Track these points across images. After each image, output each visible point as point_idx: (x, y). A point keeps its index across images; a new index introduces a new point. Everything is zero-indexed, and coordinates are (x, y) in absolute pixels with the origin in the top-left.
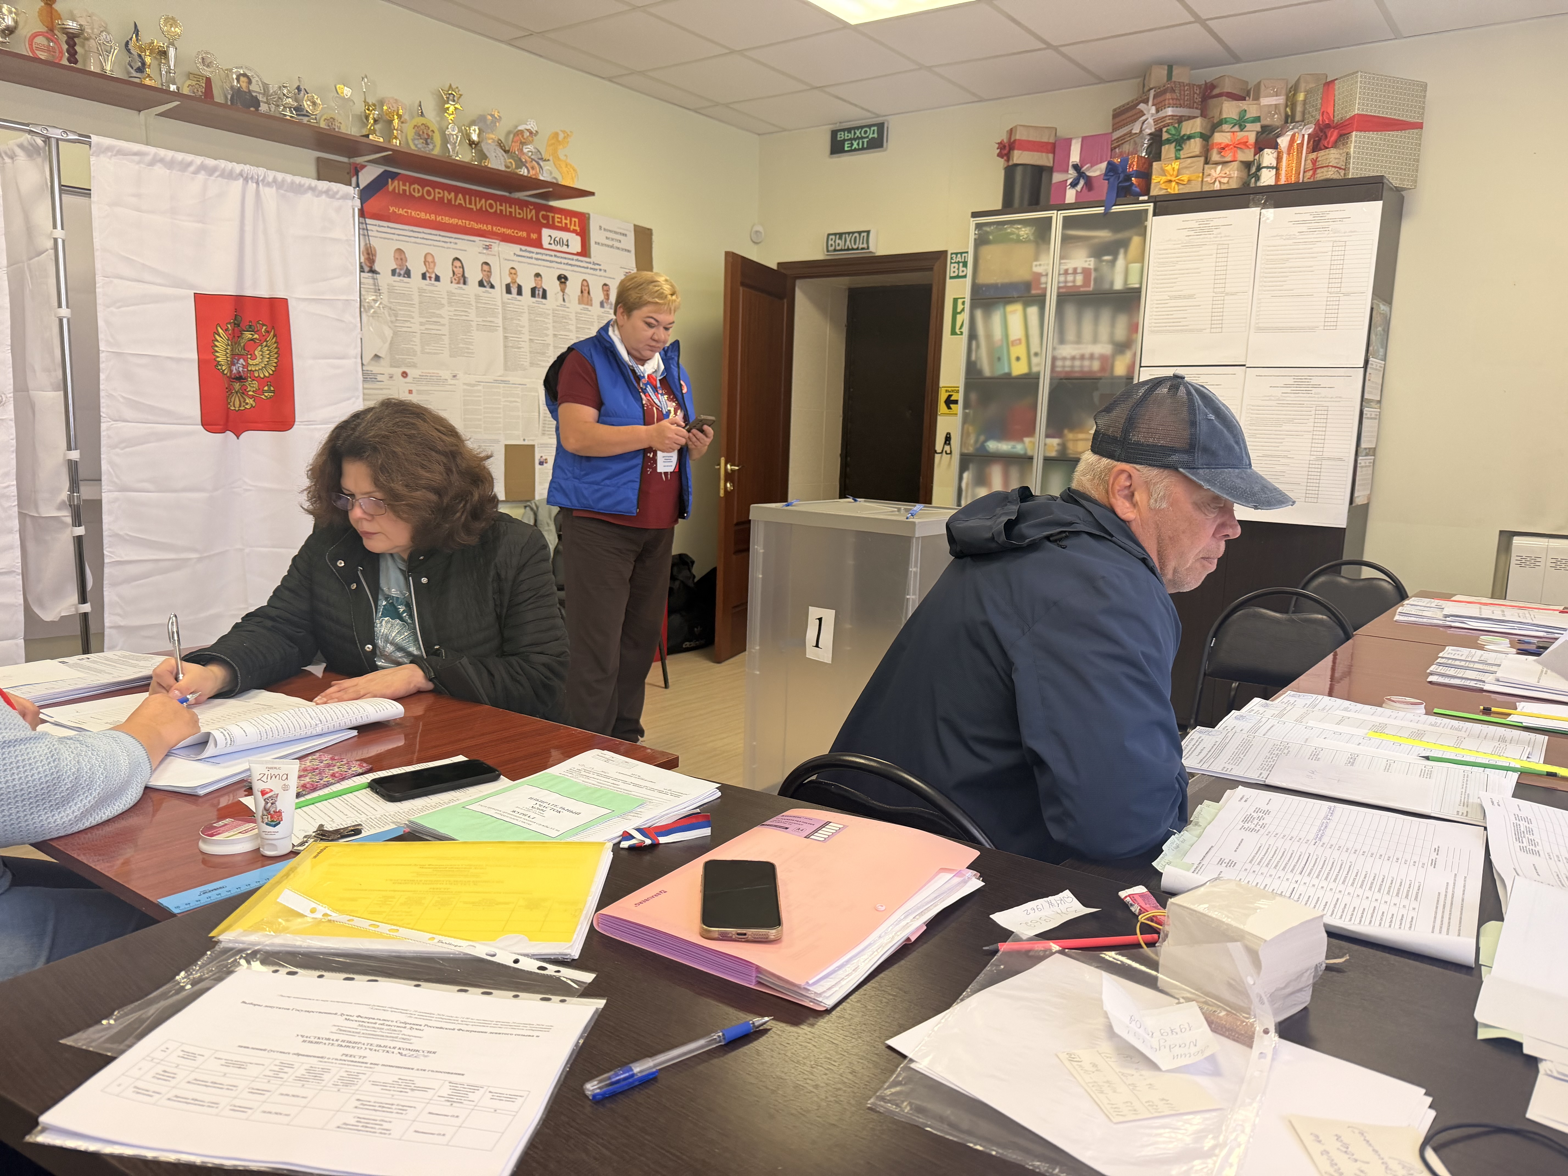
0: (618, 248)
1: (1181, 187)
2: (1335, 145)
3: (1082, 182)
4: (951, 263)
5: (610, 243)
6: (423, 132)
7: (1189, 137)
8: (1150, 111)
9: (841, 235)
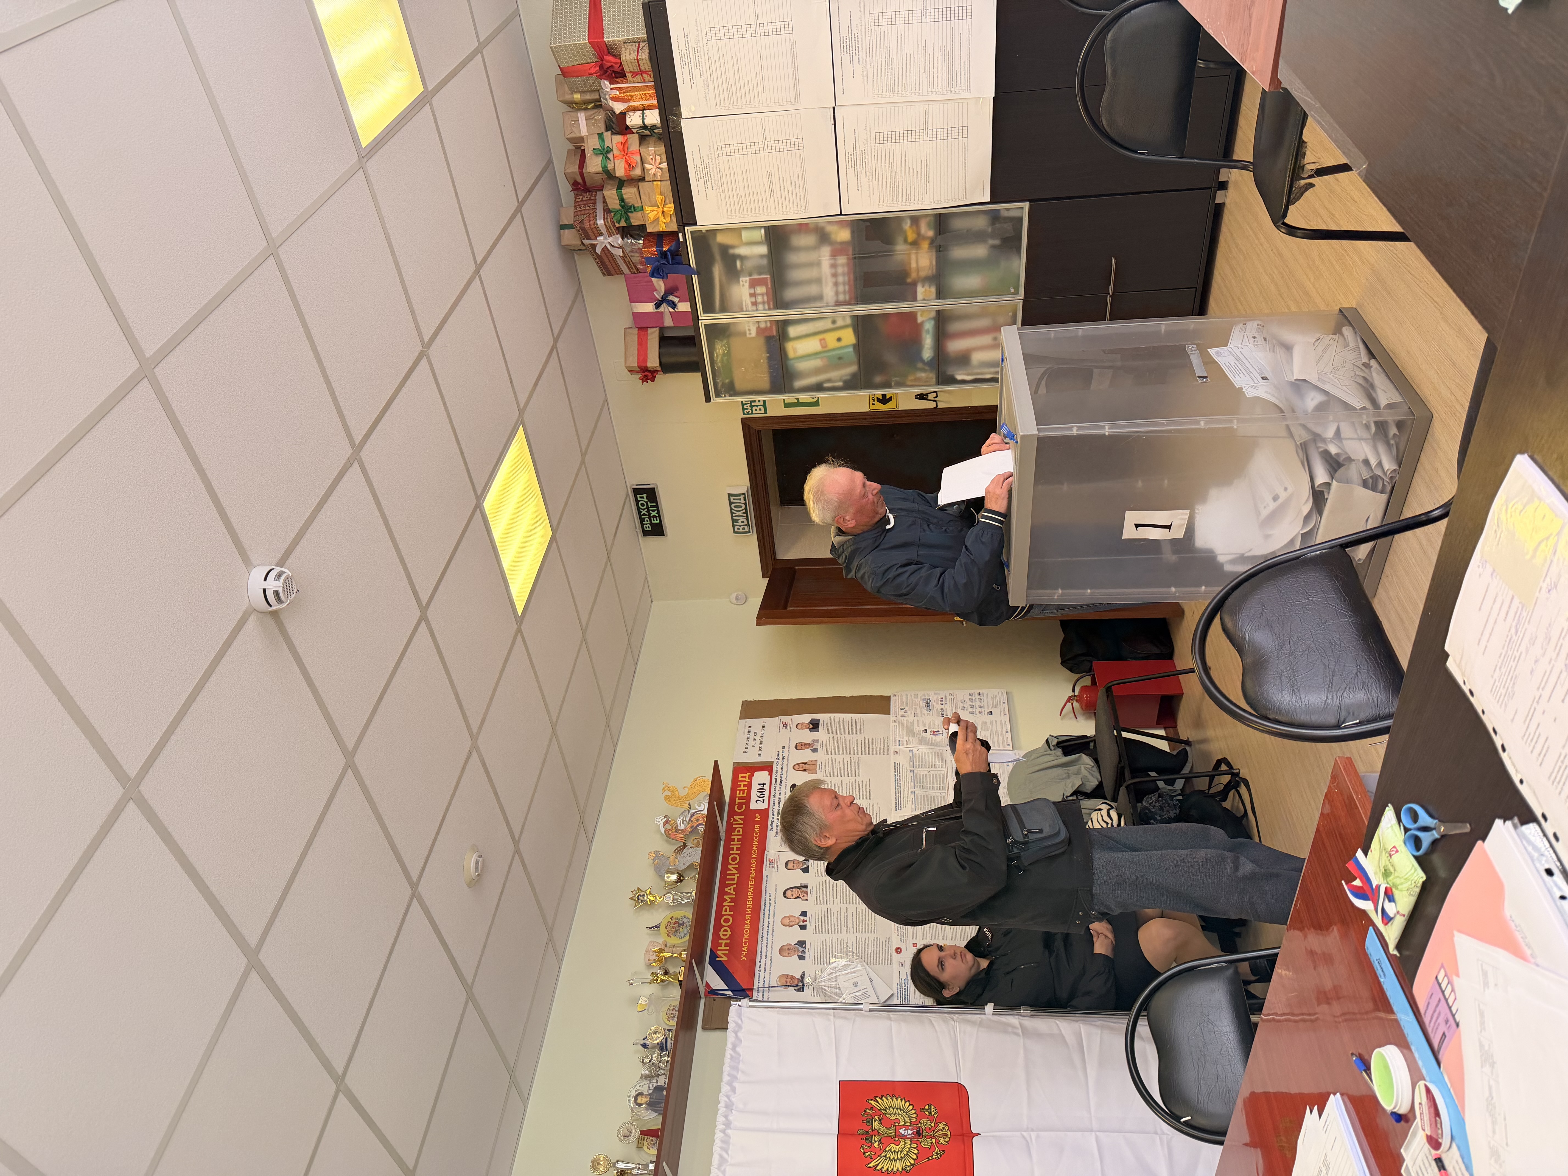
0: (762, 734)
1: (667, 201)
2: (618, 56)
3: (671, 298)
4: (752, 413)
5: (758, 742)
6: (673, 927)
7: (622, 200)
8: (602, 241)
9: (734, 521)
